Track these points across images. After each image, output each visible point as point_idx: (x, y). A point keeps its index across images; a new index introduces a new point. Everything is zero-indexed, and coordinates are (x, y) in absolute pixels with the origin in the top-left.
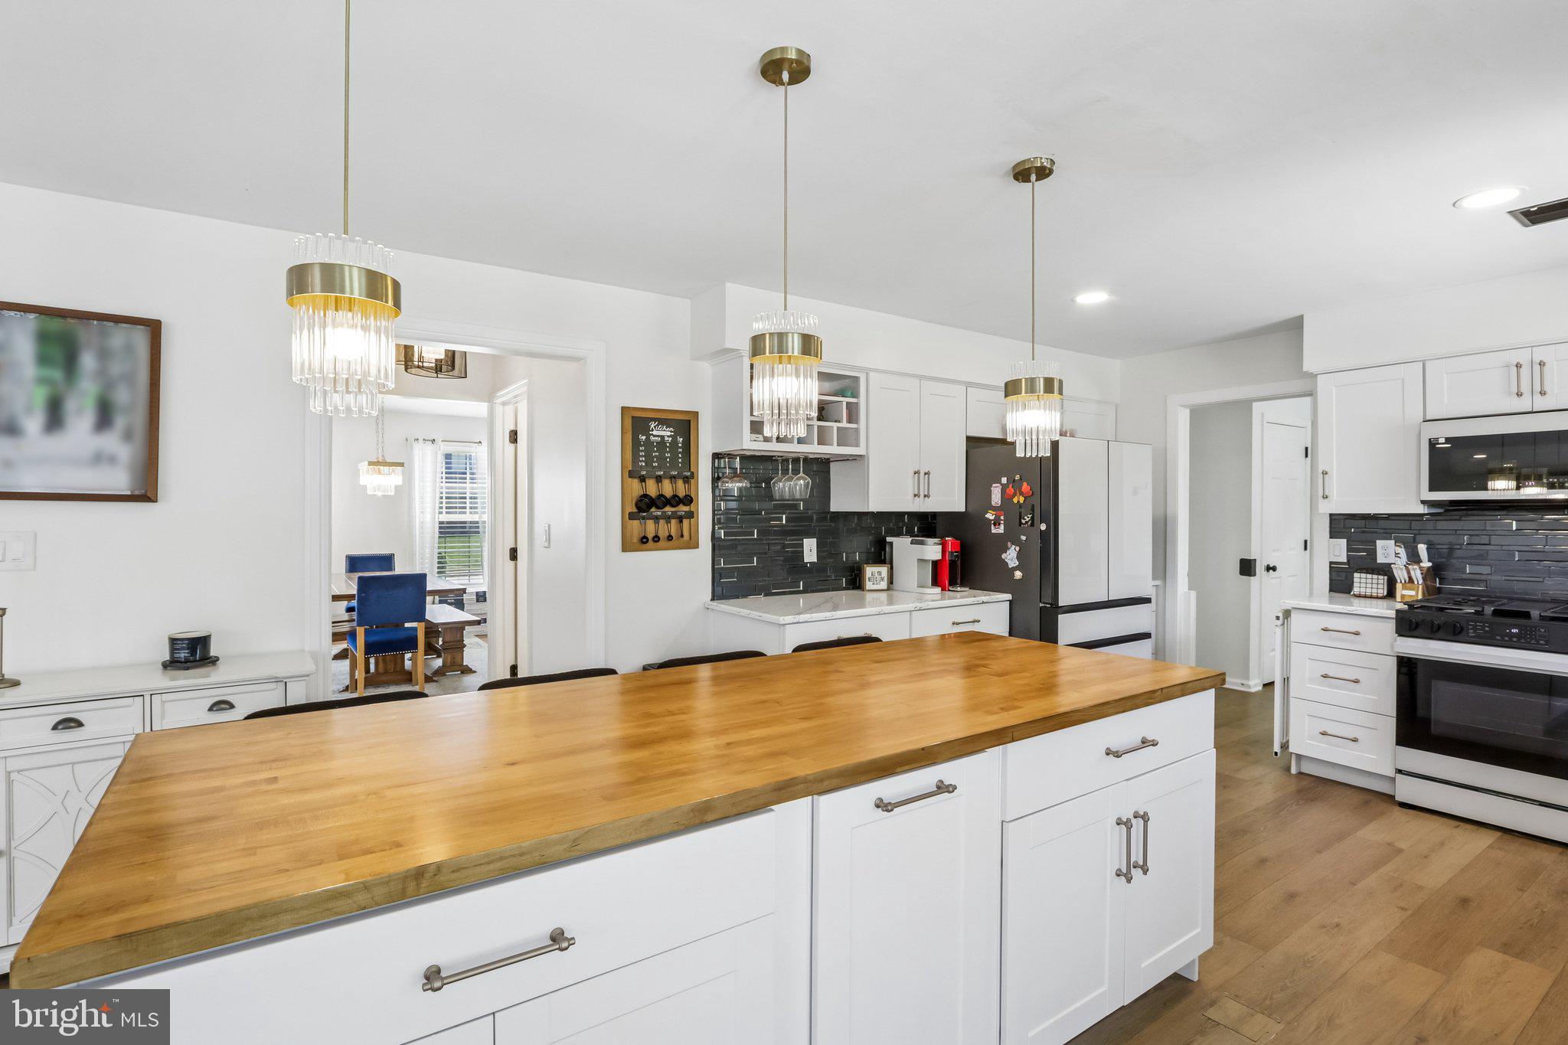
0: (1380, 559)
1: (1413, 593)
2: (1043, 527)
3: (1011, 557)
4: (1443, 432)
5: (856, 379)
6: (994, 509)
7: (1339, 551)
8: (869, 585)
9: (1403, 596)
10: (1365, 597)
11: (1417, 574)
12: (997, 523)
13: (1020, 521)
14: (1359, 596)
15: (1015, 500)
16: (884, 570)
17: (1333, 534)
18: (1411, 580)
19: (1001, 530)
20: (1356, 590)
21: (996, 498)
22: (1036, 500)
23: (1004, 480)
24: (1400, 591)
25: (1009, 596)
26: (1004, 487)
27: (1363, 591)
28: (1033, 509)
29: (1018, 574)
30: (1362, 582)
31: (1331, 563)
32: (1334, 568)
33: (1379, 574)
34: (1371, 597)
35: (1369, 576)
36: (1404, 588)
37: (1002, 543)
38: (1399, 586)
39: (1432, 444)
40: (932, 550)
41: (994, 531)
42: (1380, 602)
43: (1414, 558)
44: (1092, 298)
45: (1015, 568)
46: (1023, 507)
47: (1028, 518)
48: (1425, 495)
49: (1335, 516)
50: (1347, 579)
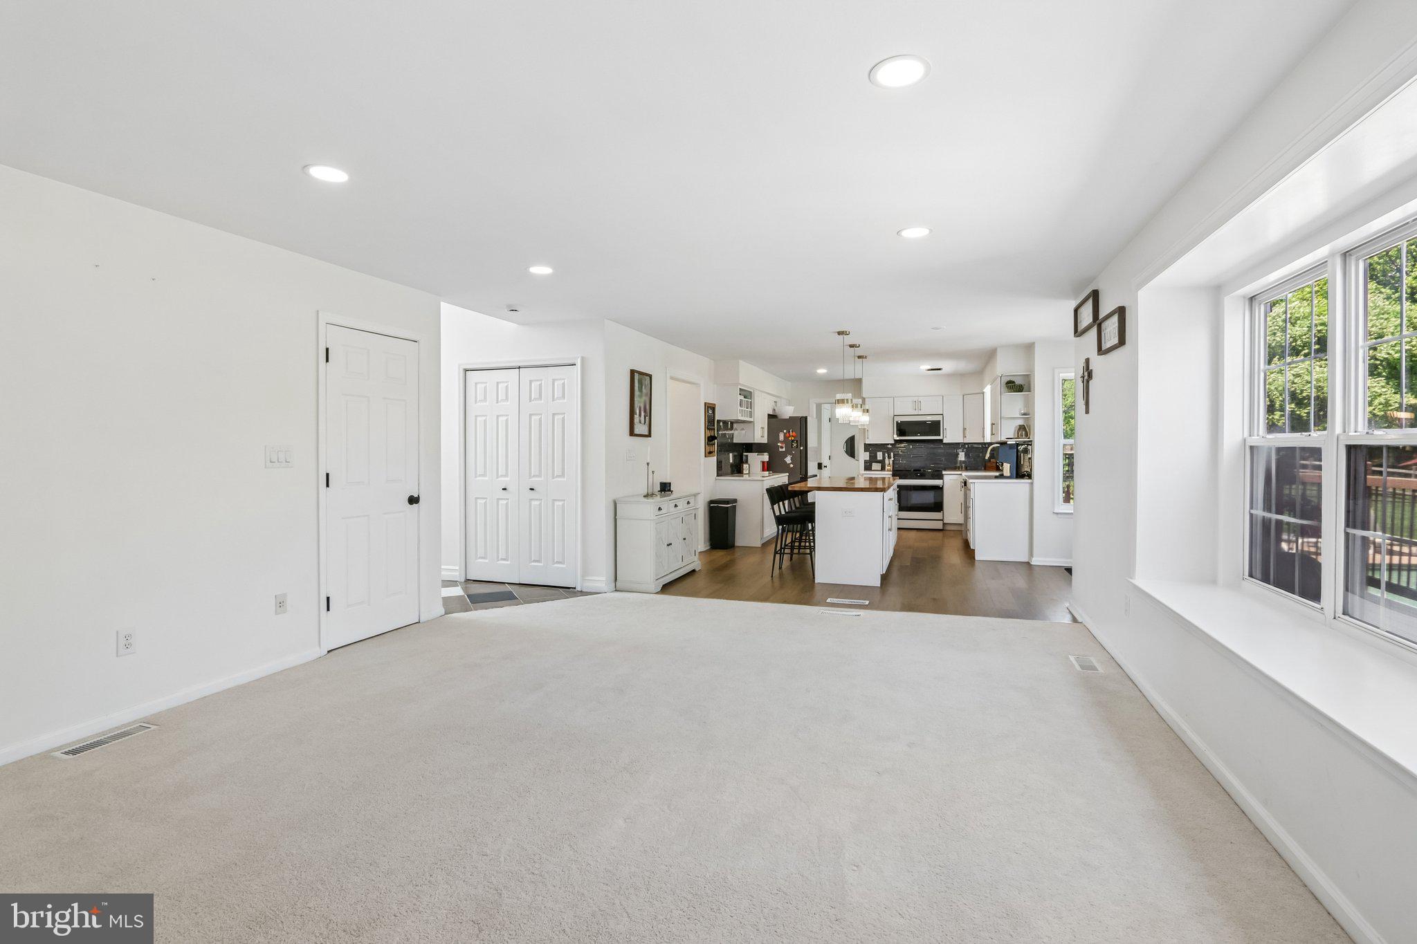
0: (878, 459)
1: (890, 468)
2: (802, 448)
3: (788, 460)
4: (900, 419)
5: (751, 392)
6: (781, 442)
7: (866, 456)
8: (744, 472)
11: (891, 462)
12: (782, 447)
13: (792, 446)
14: (874, 471)
15: (789, 439)
16: (748, 465)
17: (867, 450)
18: (889, 464)
19: (784, 450)
20: (873, 468)
21: (781, 437)
22: (798, 439)
23: (785, 431)
24: (887, 468)
25: (788, 474)
26: (785, 434)
27: (876, 468)
28: (797, 441)
29: (792, 466)
30: (876, 466)
31: (865, 459)
32: (866, 462)
33: (878, 463)
34: (877, 471)
35: (876, 463)
37: (785, 455)
39: (897, 422)
40: (766, 457)
41: (780, 450)
43: (889, 458)
44: (822, 371)
45: (790, 464)
46: (793, 441)
47: (795, 445)
48: (896, 438)
49: (866, 444)
50: (868, 466)
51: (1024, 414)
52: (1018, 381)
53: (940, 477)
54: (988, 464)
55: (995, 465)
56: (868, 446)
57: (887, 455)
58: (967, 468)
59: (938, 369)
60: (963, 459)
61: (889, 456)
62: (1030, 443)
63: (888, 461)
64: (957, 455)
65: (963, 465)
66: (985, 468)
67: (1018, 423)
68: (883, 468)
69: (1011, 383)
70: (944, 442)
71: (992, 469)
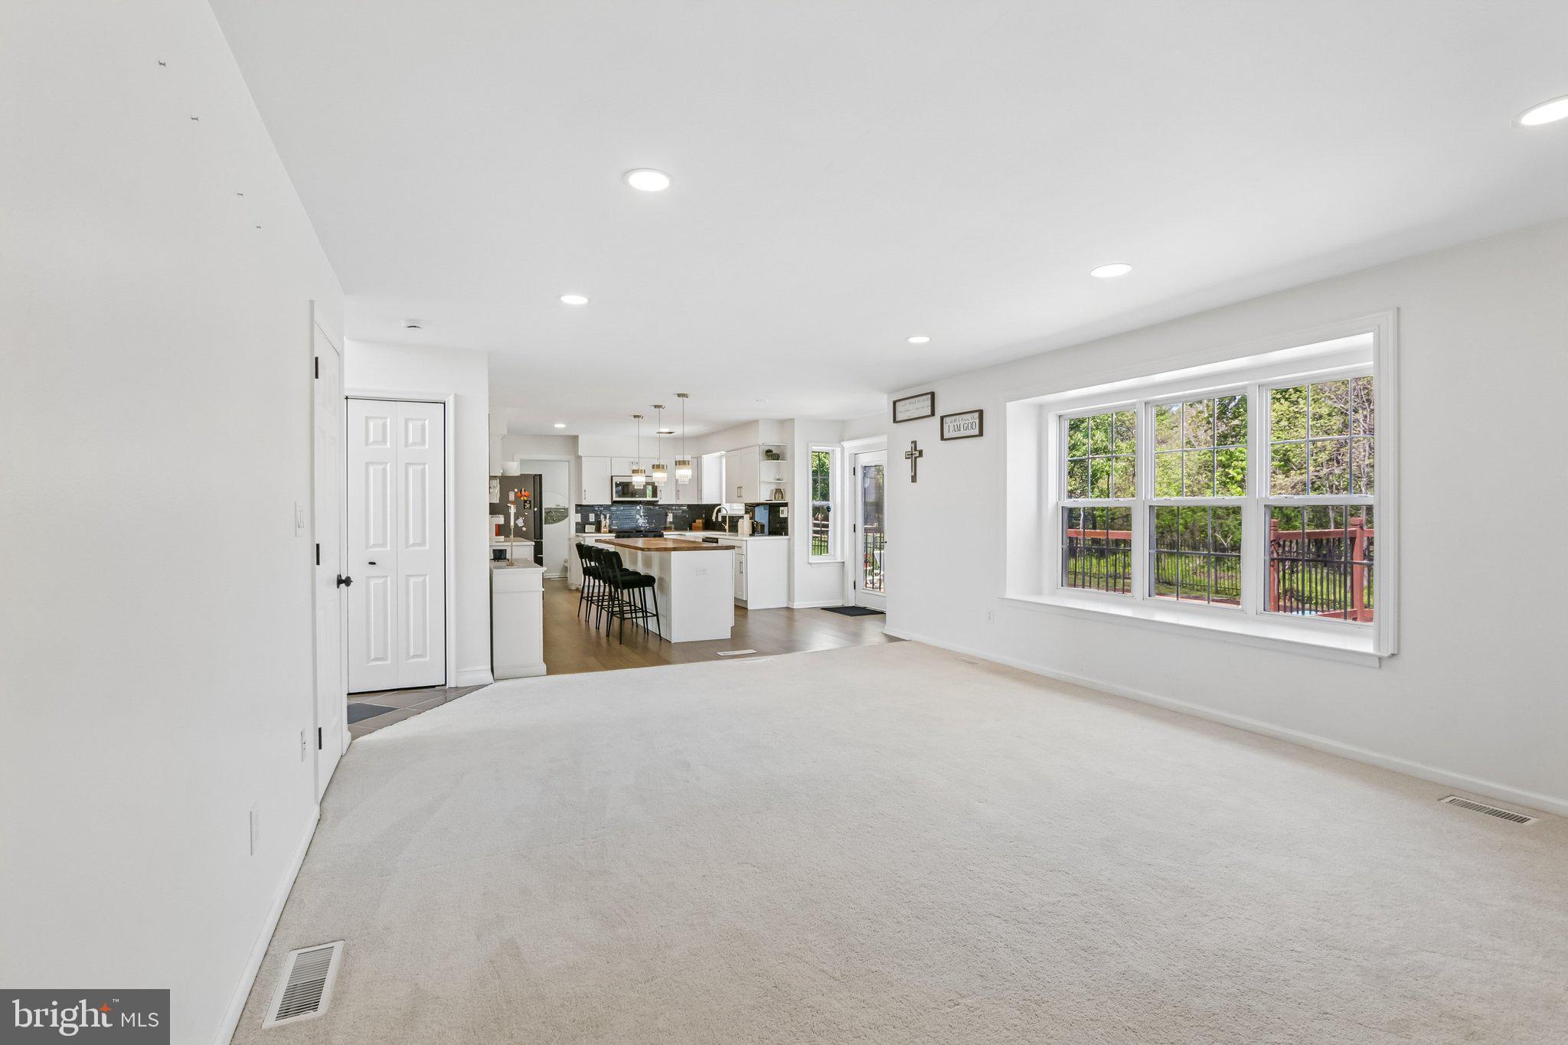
0: (592, 520)
2: (536, 509)
3: (520, 523)
4: (618, 480)
6: (511, 502)
7: (578, 518)
9: (603, 531)
10: (590, 533)
12: (512, 508)
13: (525, 506)
14: (587, 533)
15: (522, 498)
17: (577, 511)
18: (605, 526)
19: (515, 511)
20: (586, 531)
21: (512, 496)
22: (532, 499)
23: (516, 490)
26: (516, 493)
27: (589, 531)
28: (530, 502)
29: (524, 529)
30: (589, 528)
31: (575, 522)
32: (577, 524)
34: (592, 533)
35: (590, 526)
36: (604, 529)
37: (516, 516)
38: (602, 528)
39: (616, 483)
42: (594, 534)
44: (560, 426)
45: (523, 526)
46: (525, 502)
47: (528, 506)
48: (615, 499)
49: (577, 506)
50: (581, 528)
51: (779, 480)
52: (775, 451)
54: (693, 524)
55: (701, 525)
56: (580, 508)
57: (602, 516)
58: (676, 529)
59: (671, 433)
60: (671, 520)
61: (605, 518)
62: (786, 505)
63: (605, 522)
64: (667, 515)
65: (673, 526)
66: (691, 529)
67: (774, 487)
68: (598, 530)
69: (769, 451)
70: (659, 503)
71: (697, 529)
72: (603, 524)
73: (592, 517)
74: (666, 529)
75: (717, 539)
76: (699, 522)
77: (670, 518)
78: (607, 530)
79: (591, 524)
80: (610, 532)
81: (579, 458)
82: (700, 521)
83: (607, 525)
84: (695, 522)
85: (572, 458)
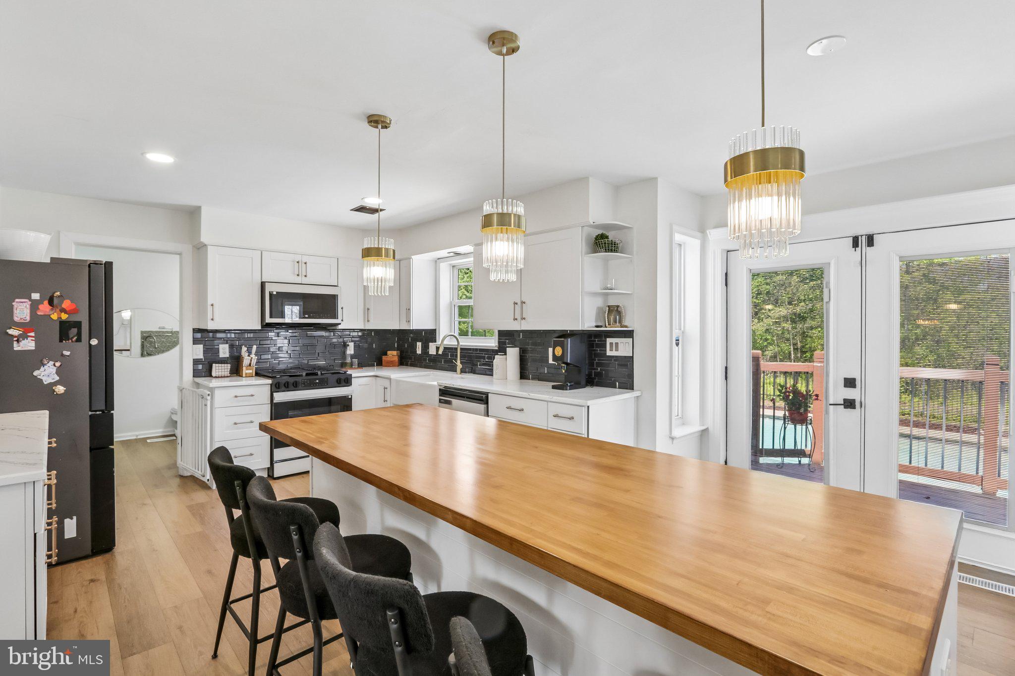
0: (221, 355)
1: (251, 371)
2: (94, 342)
3: (47, 373)
4: (276, 289)
7: (199, 352)
9: (246, 374)
10: (222, 377)
13: (60, 334)
14: (216, 377)
15: (54, 316)
17: (196, 341)
18: (250, 365)
19: (30, 346)
20: (214, 374)
22: (82, 320)
23: (35, 297)
24: (245, 371)
25: (47, 413)
26: (35, 304)
27: (220, 374)
29: (59, 390)
30: (217, 369)
31: (194, 359)
32: (196, 362)
33: (224, 363)
34: (224, 377)
35: (220, 365)
36: (247, 369)
37: (31, 360)
38: (244, 368)
39: (271, 294)
41: (19, 347)
42: (228, 379)
45: (56, 383)
46: (62, 324)
47: (70, 334)
48: (268, 320)
49: (196, 331)
50: (203, 369)
51: (612, 289)
52: (612, 235)
53: (347, 381)
54: (384, 358)
55: (396, 359)
56: (203, 335)
57: (244, 349)
58: (361, 365)
59: (374, 211)
60: (352, 352)
61: (250, 353)
62: (629, 334)
63: (249, 359)
64: (345, 345)
65: (356, 361)
66: (380, 363)
67: (599, 302)
68: (236, 371)
69: (602, 236)
70: (340, 327)
71: (390, 364)
72: (246, 362)
73: (224, 351)
74: (343, 365)
75: (487, 394)
76: (393, 355)
77: (350, 350)
78: (252, 371)
79: (223, 361)
80: (258, 374)
81: (200, 248)
82: (395, 353)
83: (254, 362)
84: (386, 354)
85: (187, 249)
